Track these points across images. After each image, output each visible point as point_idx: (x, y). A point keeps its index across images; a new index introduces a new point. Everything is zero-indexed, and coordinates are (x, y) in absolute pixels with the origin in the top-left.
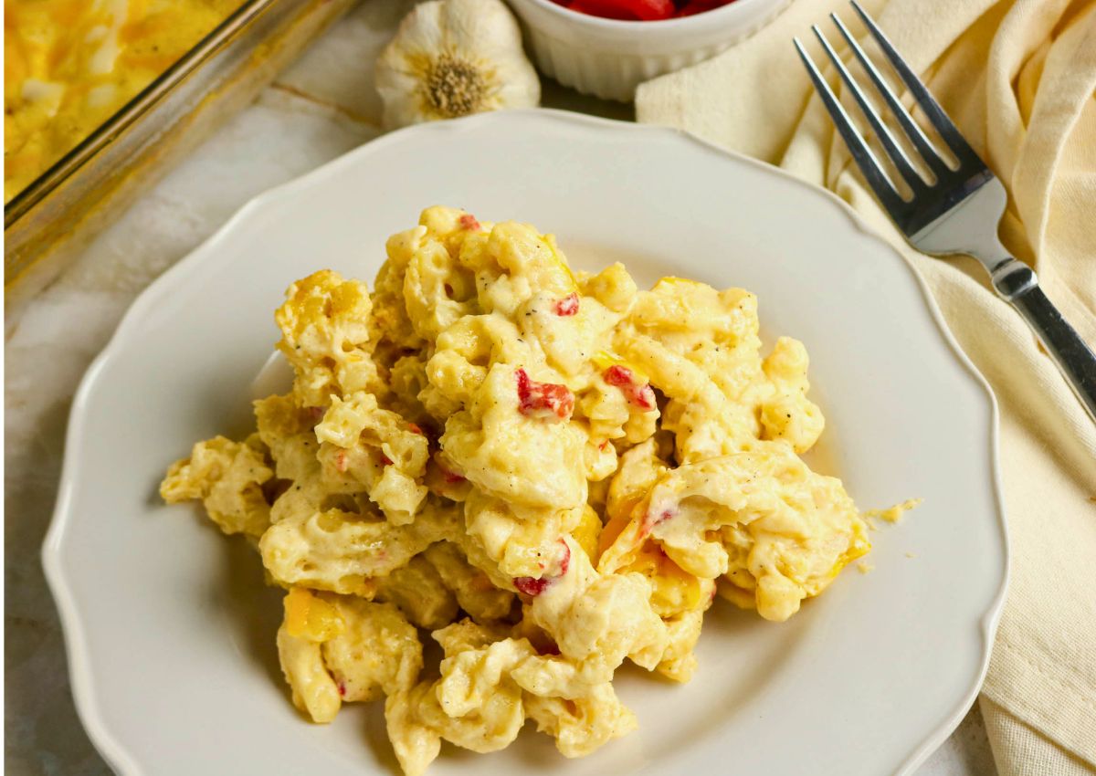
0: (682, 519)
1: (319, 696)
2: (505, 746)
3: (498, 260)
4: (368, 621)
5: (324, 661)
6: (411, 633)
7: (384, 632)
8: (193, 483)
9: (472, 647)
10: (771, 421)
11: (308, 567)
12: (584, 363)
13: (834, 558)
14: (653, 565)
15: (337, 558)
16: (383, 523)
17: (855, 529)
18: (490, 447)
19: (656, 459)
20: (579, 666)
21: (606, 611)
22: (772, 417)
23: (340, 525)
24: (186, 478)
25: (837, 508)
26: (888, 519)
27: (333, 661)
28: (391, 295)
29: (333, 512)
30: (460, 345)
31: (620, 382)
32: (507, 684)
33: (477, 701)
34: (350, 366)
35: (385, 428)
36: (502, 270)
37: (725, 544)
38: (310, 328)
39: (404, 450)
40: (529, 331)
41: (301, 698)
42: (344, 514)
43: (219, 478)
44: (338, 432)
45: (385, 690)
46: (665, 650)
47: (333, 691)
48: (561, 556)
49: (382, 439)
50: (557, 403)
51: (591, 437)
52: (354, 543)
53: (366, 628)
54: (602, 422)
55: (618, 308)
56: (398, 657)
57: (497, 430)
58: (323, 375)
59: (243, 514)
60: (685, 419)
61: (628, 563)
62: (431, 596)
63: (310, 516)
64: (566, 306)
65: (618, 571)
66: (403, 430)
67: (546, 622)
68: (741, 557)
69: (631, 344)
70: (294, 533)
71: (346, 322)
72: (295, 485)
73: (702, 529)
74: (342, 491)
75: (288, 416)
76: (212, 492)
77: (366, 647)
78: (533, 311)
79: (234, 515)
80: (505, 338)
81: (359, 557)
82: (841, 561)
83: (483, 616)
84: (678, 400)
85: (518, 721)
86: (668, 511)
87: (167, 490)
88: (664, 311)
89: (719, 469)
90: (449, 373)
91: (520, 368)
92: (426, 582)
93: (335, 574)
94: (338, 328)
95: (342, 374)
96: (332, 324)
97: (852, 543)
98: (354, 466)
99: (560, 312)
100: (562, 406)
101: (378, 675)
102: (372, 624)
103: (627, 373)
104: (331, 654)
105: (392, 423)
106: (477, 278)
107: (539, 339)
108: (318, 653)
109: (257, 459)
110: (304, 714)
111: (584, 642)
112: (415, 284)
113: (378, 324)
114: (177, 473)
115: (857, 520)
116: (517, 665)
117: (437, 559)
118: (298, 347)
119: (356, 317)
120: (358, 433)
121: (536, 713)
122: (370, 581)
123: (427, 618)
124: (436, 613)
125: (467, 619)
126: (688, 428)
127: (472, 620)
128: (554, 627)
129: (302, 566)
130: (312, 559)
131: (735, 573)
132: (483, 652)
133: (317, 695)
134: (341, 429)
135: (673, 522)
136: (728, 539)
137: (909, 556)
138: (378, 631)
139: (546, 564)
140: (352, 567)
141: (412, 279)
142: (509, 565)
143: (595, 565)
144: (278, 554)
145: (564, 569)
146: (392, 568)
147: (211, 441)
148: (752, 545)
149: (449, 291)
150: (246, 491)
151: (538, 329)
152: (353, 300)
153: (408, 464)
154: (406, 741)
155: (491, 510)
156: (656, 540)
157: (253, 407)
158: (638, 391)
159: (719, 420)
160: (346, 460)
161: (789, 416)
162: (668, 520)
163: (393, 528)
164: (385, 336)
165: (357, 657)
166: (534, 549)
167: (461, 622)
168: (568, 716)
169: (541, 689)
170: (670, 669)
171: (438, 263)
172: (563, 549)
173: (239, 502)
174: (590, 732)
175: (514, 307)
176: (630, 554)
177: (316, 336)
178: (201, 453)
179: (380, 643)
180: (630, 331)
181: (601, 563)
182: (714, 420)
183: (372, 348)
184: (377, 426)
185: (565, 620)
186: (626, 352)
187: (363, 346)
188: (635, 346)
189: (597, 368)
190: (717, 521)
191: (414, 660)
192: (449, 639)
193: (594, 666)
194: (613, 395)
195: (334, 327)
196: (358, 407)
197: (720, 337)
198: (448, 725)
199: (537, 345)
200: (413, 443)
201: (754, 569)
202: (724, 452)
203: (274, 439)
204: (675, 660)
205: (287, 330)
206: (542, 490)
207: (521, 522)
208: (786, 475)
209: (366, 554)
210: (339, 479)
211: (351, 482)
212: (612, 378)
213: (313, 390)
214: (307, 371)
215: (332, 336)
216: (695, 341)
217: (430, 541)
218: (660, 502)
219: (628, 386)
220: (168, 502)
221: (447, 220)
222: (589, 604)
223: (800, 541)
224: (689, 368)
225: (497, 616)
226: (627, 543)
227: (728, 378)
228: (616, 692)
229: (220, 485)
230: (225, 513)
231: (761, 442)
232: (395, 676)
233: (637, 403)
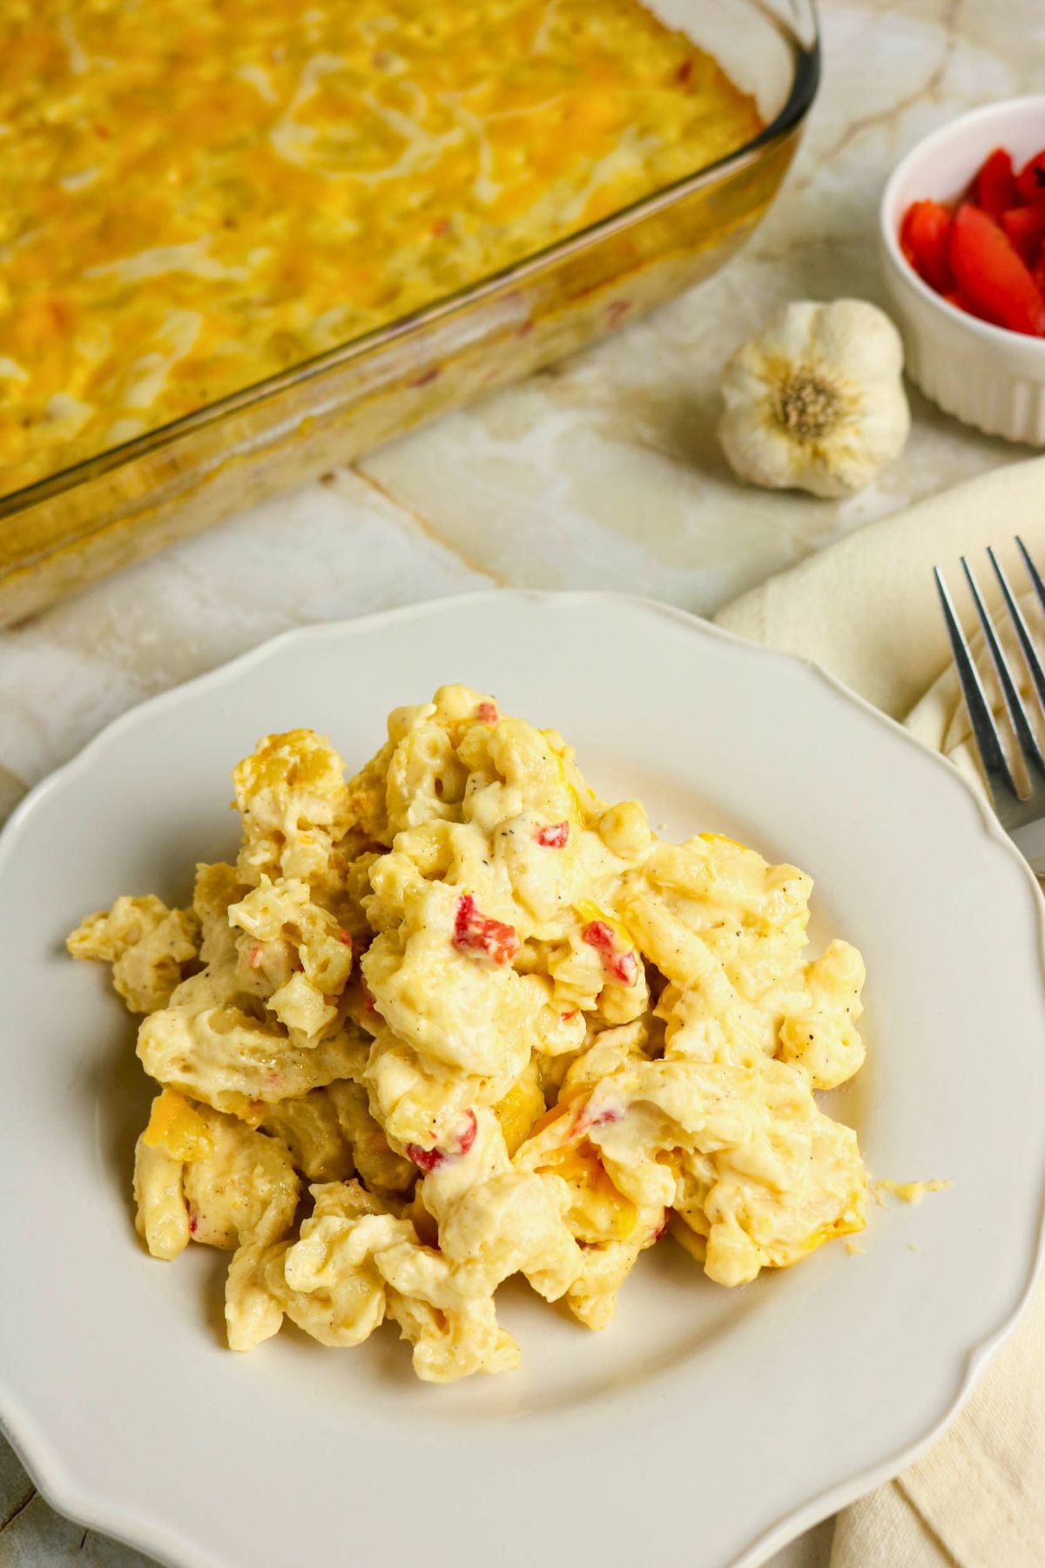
0: (628, 1126)
1: (164, 1224)
2: (352, 1344)
3: (496, 763)
4: (246, 1153)
5: (183, 1187)
6: (291, 1180)
7: (259, 1169)
8: (105, 942)
9: (342, 1214)
10: (790, 1039)
11: (187, 1068)
12: (560, 909)
13: (813, 1225)
14: (585, 1174)
15: (221, 1067)
16: (283, 1039)
17: (854, 1197)
18: (403, 977)
19: (637, 1049)
20: (454, 1269)
21: (499, 1212)
22: (792, 1034)
23: (232, 1028)
24: (99, 933)
25: (838, 1165)
26: (902, 1197)
27: (192, 1188)
28: (376, 780)
29: (233, 1012)
30: (416, 852)
31: (599, 942)
32: (369, 1268)
33: (328, 1279)
34: (298, 847)
35: (311, 927)
36: (498, 776)
37: (684, 1171)
38: (265, 792)
39: (321, 959)
40: (499, 853)
41: (143, 1221)
42: (244, 1018)
43: (135, 943)
44: (255, 918)
45: (240, 1238)
46: (574, 1282)
47: (182, 1223)
48: (462, 1129)
49: (304, 939)
50: (494, 945)
51: (553, 1000)
52: (242, 1054)
53: (241, 1161)
54: (567, 986)
55: (624, 854)
56: (265, 1204)
57: (419, 960)
58: (267, 850)
59: (150, 991)
60: (679, 1009)
61: (553, 1163)
62: (323, 1143)
63: (207, 1009)
64: (550, 835)
65: (538, 1170)
66: (328, 935)
67: (434, 1207)
68: (700, 1193)
69: (633, 901)
70: (181, 1024)
71: (306, 796)
72: (206, 971)
73: (651, 1145)
74: (253, 990)
75: (230, 890)
76: (124, 957)
77: (232, 1181)
78: (511, 831)
79: (139, 989)
80: (467, 855)
81: (249, 1072)
82: (824, 1232)
83: (375, 1181)
84: (674, 983)
85: (372, 1317)
86: (610, 1111)
87: (74, 943)
88: (684, 872)
89: (682, 1075)
90: (391, 881)
91: (468, 893)
92: (320, 1123)
93: (215, 1084)
94: (295, 799)
95: (287, 853)
96: (291, 793)
97: (843, 1212)
98: (268, 965)
99: (542, 841)
100: (500, 950)
101: (239, 1219)
102: (250, 1157)
103: (607, 933)
104: (191, 1180)
105: (321, 924)
106: (470, 778)
107: (509, 866)
108: (178, 1173)
109: (186, 932)
110: (140, 1240)
111: (466, 1240)
112: (399, 770)
113: (355, 806)
114: (91, 926)
115: (859, 1186)
116: (386, 1249)
117: (341, 1099)
118: (247, 811)
119: (319, 792)
120: (278, 926)
121: (398, 1314)
122: (257, 1104)
123: (314, 1167)
124: (325, 1164)
125: (356, 1181)
126: (681, 1021)
127: (362, 1183)
128: (441, 1215)
129: (180, 1066)
130: (192, 1059)
131: (689, 1212)
132: (352, 1222)
133: (160, 1223)
134: (259, 916)
135: (617, 1127)
136: (686, 1168)
137: (911, 1248)
138: (253, 1166)
139: (441, 1135)
140: (236, 1082)
141: (399, 763)
142: (395, 1123)
143: (511, 1156)
144: (152, 1043)
145: (465, 1148)
146: (283, 1097)
147: (142, 899)
148: (715, 1182)
149: (438, 785)
150: (161, 965)
151: (510, 854)
152: (321, 771)
153: (321, 976)
154: (240, 1304)
155: (396, 1055)
156: (593, 1144)
157: (195, 871)
158: (617, 958)
159: (721, 1019)
160: (260, 955)
161: (811, 1037)
162: (609, 1122)
163: (294, 1048)
164: (358, 824)
165: (219, 1191)
166: (429, 1113)
167: (347, 1182)
168: (433, 1328)
169: (402, 1285)
170: (579, 1307)
171: (434, 751)
172: (468, 1122)
173: (149, 976)
174: (452, 1354)
175: (496, 822)
176: (560, 1151)
177: (270, 804)
178: (124, 910)
179: (249, 1181)
180: (639, 886)
181: (519, 1154)
182: (715, 1018)
183: (339, 834)
184: (302, 923)
185: (453, 1210)
186: (624, 910)
187: (330, 829)
188: (636, 905)
189: (579, 919)
190: (670, 1139)
191: (283, 1212)
192: (326, 1197)
193: (470, 1274)
194: (586, 956)
195: (291, 797)
196: (286, 895)
197: (750, 920)
198: (293, 1300)
199: (504, 874)
200: (333, 952)
201: (710, 1213)
202: (716, 1060)
203: (208, 913)
204: (586, 1297)
205: (239, 789)
206: (455, 1044)
207: (428, 1078)
208: (785, 1109)
209: (256, 1071)
210: (253, 977)
211: (262, 981)
212: (590, 936)
213: (253, 866)
214: (253, 841)
215: (286, 809)
216: (719, 918)
217: (336, 1075)
218: (603, 1098)
219: (607, 950)
220: (75, 957)
221: (463, 704)
222: (482, 1198)
223: (775, 1193)
224: (698, 947)
225: (392, 1187)
226: (556, 1135)
227: (746, 973)
228: (497, 1314)
229: (133, 951)
230: (131, 985)
231: (770, 1061)
232: (256, 1224)
233: (614, 972)
